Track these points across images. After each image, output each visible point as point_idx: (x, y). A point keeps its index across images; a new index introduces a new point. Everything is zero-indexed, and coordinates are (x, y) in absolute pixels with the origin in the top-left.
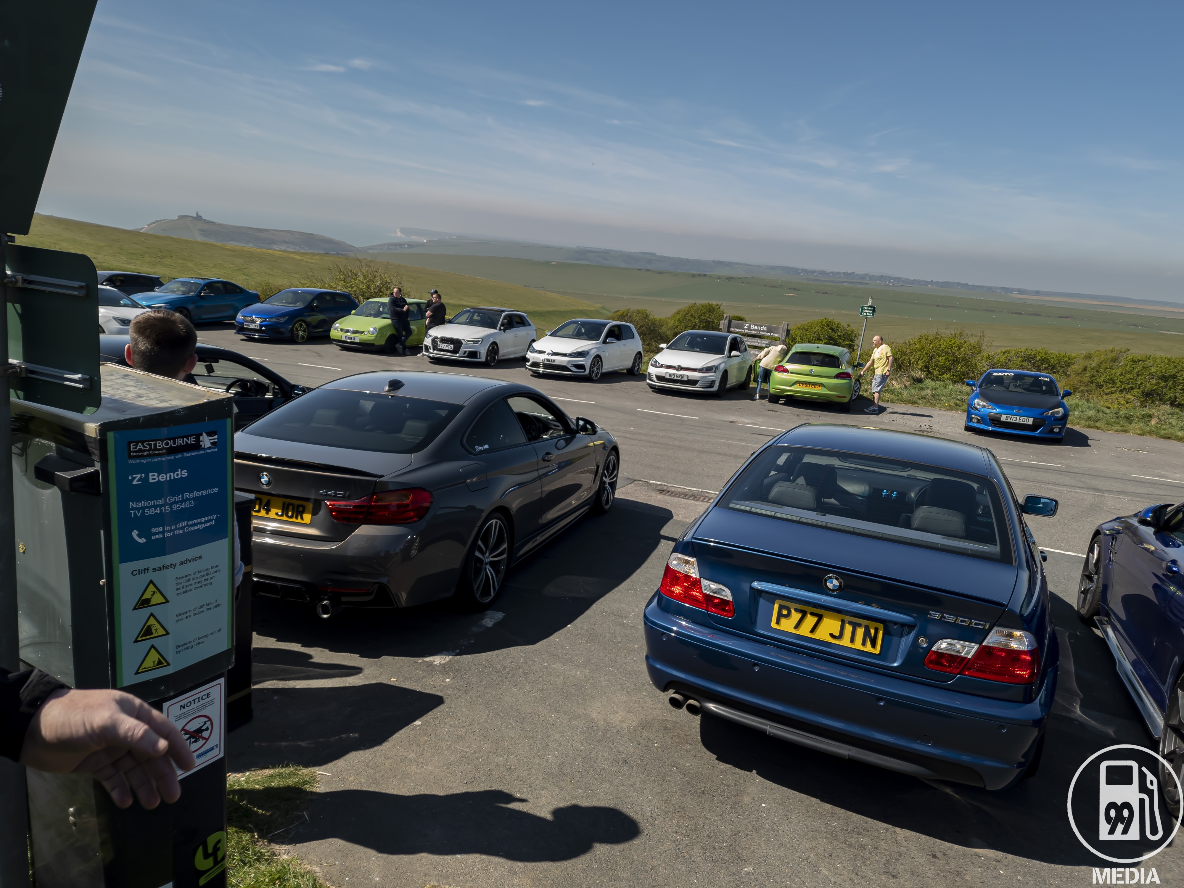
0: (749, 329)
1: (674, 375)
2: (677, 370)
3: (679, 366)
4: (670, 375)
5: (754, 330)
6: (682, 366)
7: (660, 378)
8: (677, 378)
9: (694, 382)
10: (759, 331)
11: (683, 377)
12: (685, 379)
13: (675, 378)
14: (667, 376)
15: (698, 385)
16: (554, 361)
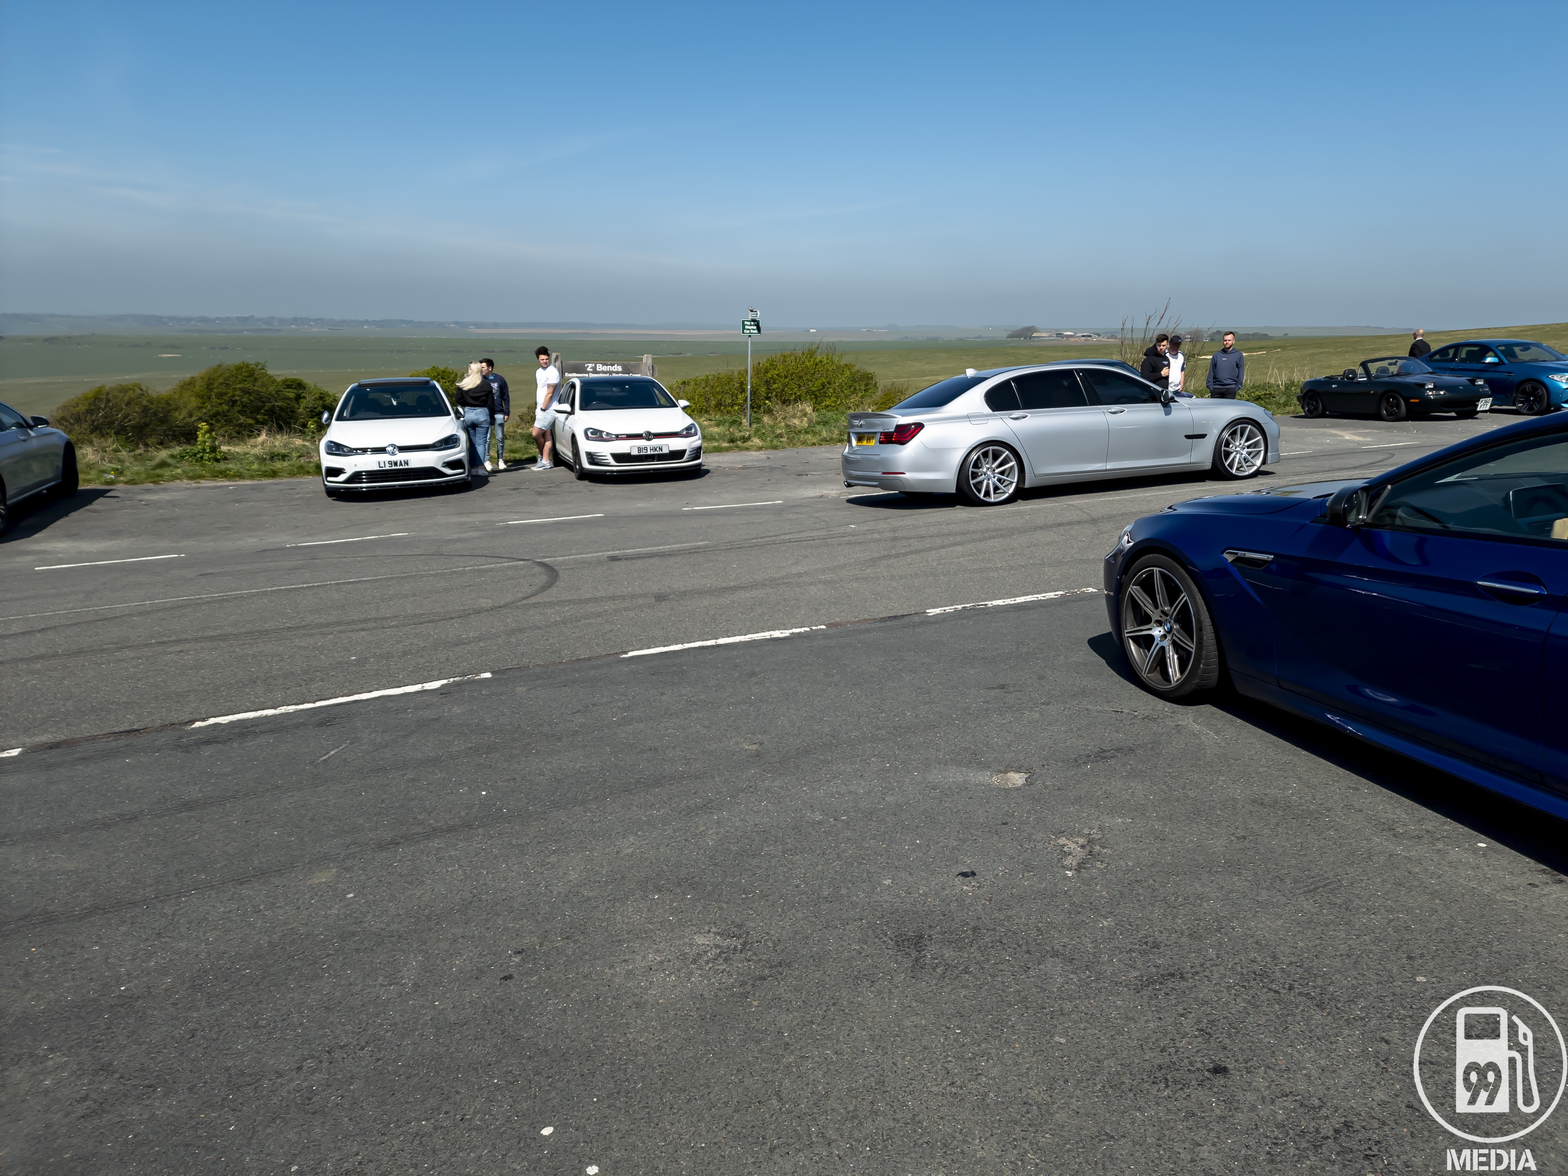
0: (595, 371)
1: (646, 448)
2: (649, 440)
3: (649, 433)
4: (639, 449)
5: (603, 372)
6: (653, 431)
7: (618, 457)
8: (652, 453)
9: (678, 455)
10: (611, 372)
11: (661, 449)
12: (665, 451)
13: (649, 453)
14: (635, 452)
15: (686, 456)
16: (407, 463)
